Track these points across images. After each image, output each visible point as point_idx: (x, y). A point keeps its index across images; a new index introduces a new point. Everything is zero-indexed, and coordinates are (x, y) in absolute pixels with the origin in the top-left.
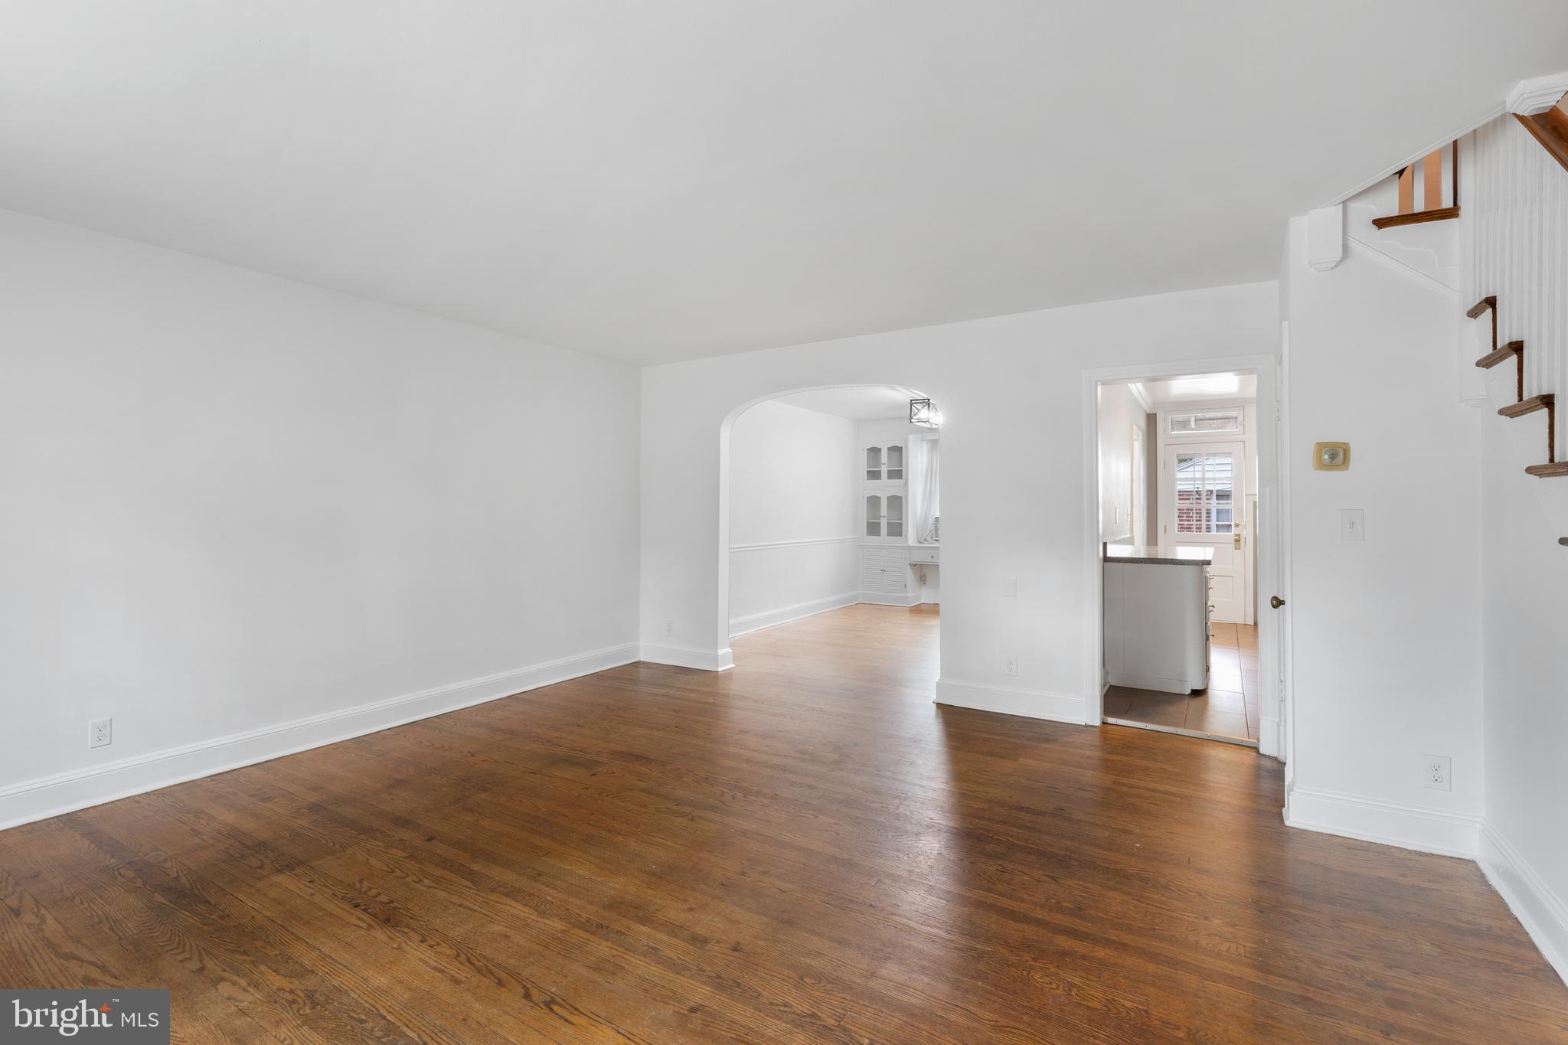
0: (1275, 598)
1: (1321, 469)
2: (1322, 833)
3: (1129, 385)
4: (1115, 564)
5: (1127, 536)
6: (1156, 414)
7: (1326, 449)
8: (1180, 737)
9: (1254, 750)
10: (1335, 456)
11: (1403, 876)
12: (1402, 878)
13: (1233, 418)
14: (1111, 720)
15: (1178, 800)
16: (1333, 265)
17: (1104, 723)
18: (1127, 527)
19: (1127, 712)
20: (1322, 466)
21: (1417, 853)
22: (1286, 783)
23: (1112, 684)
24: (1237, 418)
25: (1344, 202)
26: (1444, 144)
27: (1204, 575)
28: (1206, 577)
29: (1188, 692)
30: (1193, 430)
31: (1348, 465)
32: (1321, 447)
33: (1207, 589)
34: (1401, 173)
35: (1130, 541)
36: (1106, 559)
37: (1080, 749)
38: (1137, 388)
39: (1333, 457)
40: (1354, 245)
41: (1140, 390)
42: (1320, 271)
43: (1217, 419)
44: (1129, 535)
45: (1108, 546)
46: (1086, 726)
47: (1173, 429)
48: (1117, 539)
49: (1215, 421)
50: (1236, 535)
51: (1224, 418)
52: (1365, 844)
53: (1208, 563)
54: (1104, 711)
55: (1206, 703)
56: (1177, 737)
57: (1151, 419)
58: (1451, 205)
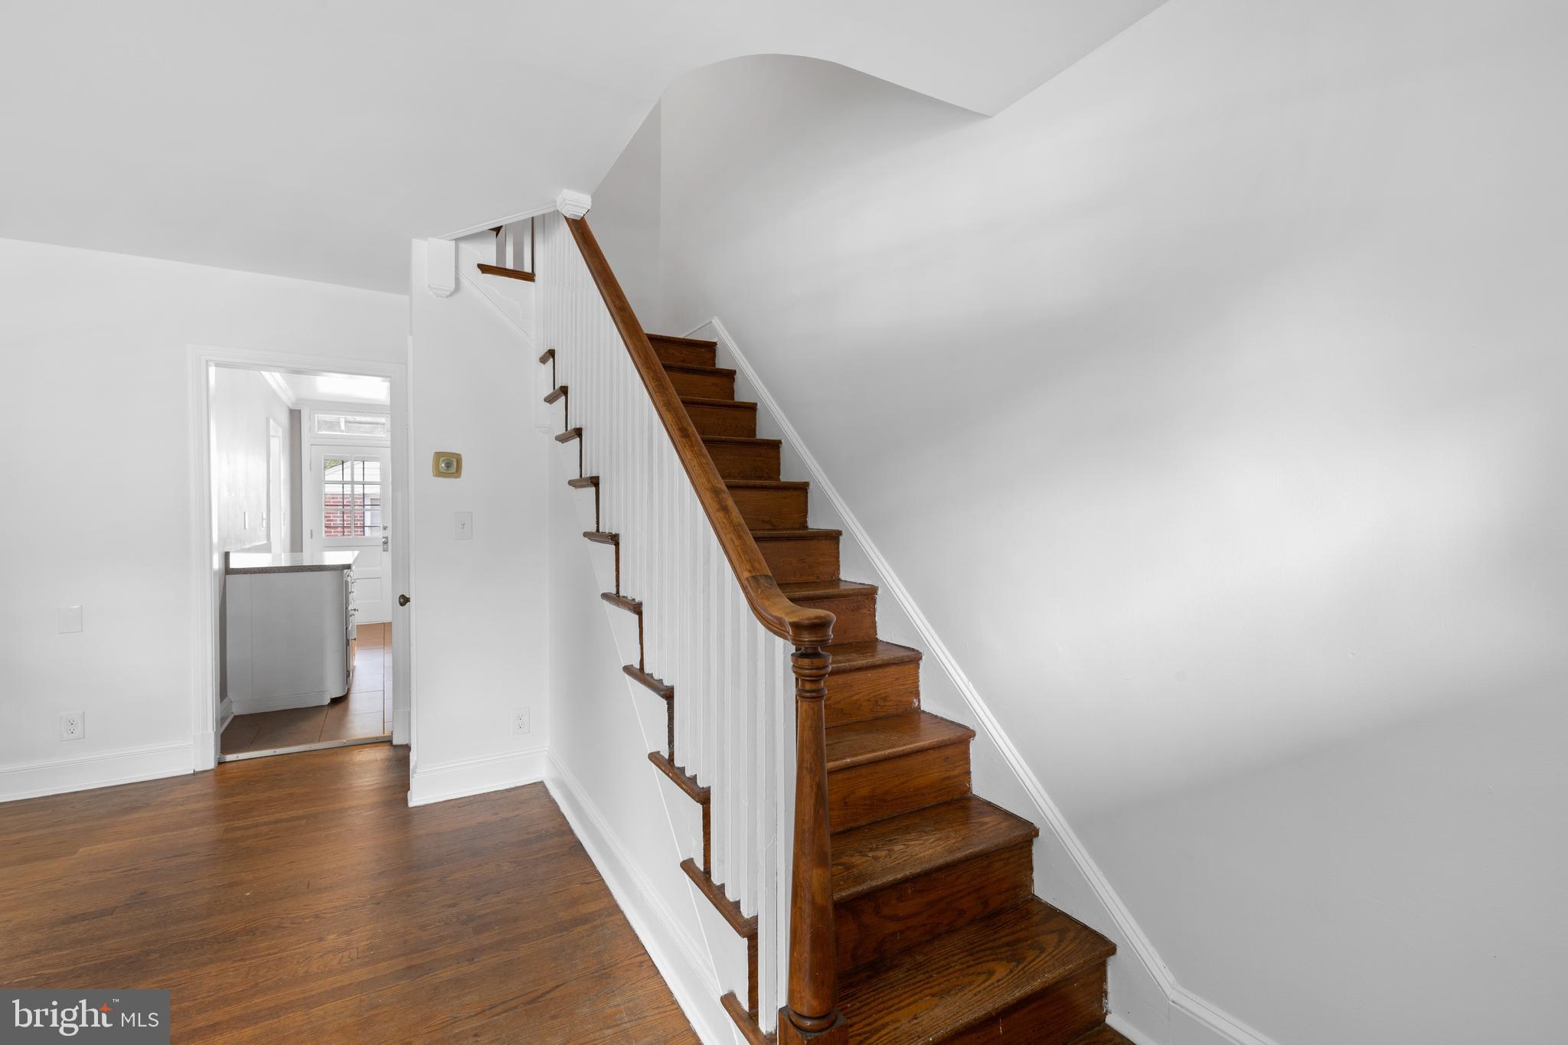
0: (403, 596)
1: (440, 476)
2: (440, 802)
3: (262, 372)
4: (237, 576)
5: (261, 543)
6: (300, 411)
7: (443, 458)
8: (314, 753)
9: (388, 744)
10: (449, 465)
11: (496, 814)
12: (496, 816)
13: (381, 424)
14: (230, 757)
15: (304, 822)
16: (448, 293)
17: (220, 763)
18: (262, 532)
19: (252, 743)
20: (439, 473)
21: (508, 790)
22: (411, 767)
23: (236, 714)
24: (384, 424)
25: (457, 240)
26: (523, 218)
27: (345, 579)
28: (347, 582)
29: (327, 701)
30: (342, 431)
31: (461, 473)
32: (439, 455)
33: (348, 593)
34: (497, 230)
35: (266, 548)
36: (228, 571)
37: (182, 805)
38: (275, 380)
39: (448, 465)
40: (464, 281)
41: (280, 382)
42: (438, 296)
43: (366, 423)
44: (265, 542)
45: (232, 556)
46: (195, 773)
47: (319, 428)
48: (247, 546)
49: (363, 425)
50: (384, 538)
51: (372, 423)
52: (472, 799)
53: (349, 567)
54: (221, 750)
55: (346, 710)
56: (310, 753)
57: (295, 416)
58: (530, 271)
